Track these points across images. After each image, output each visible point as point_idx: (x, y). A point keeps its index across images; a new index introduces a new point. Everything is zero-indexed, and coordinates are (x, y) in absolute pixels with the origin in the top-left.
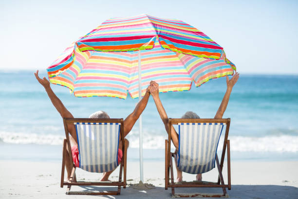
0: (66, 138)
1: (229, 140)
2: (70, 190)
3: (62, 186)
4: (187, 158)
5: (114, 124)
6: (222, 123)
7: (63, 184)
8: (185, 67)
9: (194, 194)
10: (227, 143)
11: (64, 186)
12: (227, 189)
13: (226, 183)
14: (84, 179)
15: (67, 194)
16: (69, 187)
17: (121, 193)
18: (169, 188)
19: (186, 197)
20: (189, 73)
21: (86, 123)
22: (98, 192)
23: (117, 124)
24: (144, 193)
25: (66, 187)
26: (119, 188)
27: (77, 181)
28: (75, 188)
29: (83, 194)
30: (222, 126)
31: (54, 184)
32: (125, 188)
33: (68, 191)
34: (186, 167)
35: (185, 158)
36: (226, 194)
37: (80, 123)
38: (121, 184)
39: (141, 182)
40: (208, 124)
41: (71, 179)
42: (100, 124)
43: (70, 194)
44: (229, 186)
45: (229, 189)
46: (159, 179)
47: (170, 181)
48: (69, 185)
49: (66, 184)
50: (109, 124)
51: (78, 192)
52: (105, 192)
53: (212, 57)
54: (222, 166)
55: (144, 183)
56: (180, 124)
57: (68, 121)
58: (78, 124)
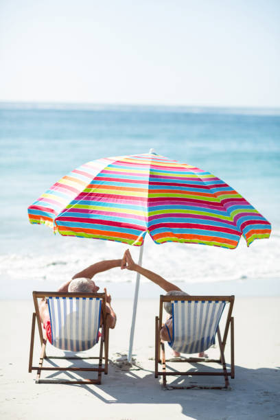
2: (40, 377)
3: (30, 371)
5: (94, 299)
6: (223, 301)
7: (31, 369)
9: (189, 385)
10: (230, 320)
11: (33, 371)
12: (229, 377)
15: (36, 382)
16: (39, 373)
17: (102, 381)
21: (60, 298)
23: (97, 299)
25: (35, 372)
26: (100, 375)
29: (56, 383)
30: (224, 304)
32: (106, 373)
33: (38, 379)
36: (229, 387)
41: (41, 361)
42: (78, 298)
43: (40, 382)
44: (232, 375)
48: (39, 370)
49: (35, 368)
56: (173, 302)
57: (37, 295)
58: (51, 298)
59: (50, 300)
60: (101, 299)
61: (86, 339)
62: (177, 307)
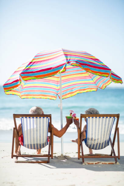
0: (15, 127)
1: (118, 128)
2: (17, 160)
4: (92, 139)
5: (45, 118)
6: (114, 117)
7: (13, 156)
8: (92, 80)
9: (96, 162)
10: (117, 129)
11: (13, 157)
12: (117, 159)
13: (117, 155)
14: (25, 153)
15: (15, 162)
16: (17, 158)
17: (50, 162)
18: (80, 159)
19: (92, 164)
20: (95, 83)
21: (27, 117)
22: (35, 161)
23: (47, 118)
24: (64, 162)
25: (15, 158)
26: (49, 159)
27: (21, 154)
28: (20, 159)
29: (26, 163)
30: (114, 118)
31: (7, 156)
32: (52, 158)
33: (16, 161)
34: (91, 145)
35: (90, 139)
36: (117, 162)
37: (24, 117)
38: (50, 156)
39: (62, 155)
40: (106, 117)
41: (18, 153)
42: (37, 118)
43: (17, 162)
44: (119, 157)
45: (119, 159)
46: (72, 153)
47: (81, 154)
48: (17, 157)
49: (15, 156)
50: (42, 118)
51: (22, 161)
52: (40, 161)
53: (103, 75)
54: (114, 144)
55: (64, 155)
56: (87, 117)
57: (16, 116)
58: (23, 117)
59: (22, 119)
60: (49, 118)
61: (42, 143)
62: (89, 120)
